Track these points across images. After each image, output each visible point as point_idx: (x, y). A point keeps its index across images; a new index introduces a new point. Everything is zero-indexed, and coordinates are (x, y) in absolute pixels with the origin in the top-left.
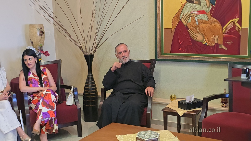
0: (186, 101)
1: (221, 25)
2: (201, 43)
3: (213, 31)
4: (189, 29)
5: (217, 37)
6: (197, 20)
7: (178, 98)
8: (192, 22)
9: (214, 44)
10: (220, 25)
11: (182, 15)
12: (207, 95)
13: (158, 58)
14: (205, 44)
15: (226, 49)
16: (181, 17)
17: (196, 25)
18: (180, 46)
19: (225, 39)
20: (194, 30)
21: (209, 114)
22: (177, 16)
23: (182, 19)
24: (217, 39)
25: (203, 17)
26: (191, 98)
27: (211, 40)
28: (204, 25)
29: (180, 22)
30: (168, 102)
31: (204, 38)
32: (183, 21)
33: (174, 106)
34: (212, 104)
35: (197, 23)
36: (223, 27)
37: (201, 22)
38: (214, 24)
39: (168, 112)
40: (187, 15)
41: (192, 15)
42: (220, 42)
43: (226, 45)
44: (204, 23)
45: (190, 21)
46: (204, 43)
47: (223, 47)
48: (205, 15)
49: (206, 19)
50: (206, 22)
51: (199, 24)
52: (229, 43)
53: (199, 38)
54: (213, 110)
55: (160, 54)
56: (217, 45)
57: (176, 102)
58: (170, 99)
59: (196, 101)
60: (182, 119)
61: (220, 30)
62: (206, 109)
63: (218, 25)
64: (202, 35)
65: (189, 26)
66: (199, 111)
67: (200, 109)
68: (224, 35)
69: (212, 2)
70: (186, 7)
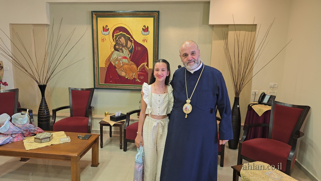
0: (116, 116)
2: (124, 77)
3: (131, 70)
4: (116, 68)
5: (134, 74)
6: (121, 63)
7: (110, 114)
8: (118, 64)
9: (132, 79)
10: (136, 67)
11: (111, 58)
12: (129, 111)
13: (96, 87)
15: (140, 81)
16: (111, 60)
17: (121, 66)
18: (111, 79)
19: (139, 75)
21: (131, 123)
22: (108, 59)
23: (112, 61)
25: (125, 61)
26: (119, 113)
27: (131, 76)
28: (126, 66)
29: (111, 64)
30: (103, 117)
31: (126, 74)
32: (112, 62)
33: (107, 120)
34: (132, 117)
35: (122, 64)
36: (138, 67)
37: (124, 64)
38: (132, 66)
39: (103, 124)
40: (115, 59)
41: (118, 59)
42: (136, 77)
43: (140, 79)
44: (127, 65)
45: (117, 63)
46: (126, 78)
47: (138, 80)
49: (127, 62)
50: (127, 64)
51: (123, 65)
52: (142, 78)
53: (123, 74)
54: (133, 120)
55: (97, 84)
56: (135, 79)
57: (109, 116)
58: (104, 115)
59: (122, 115)
60: (113, 128)
61: (136, 69)
62: (129, 120)
64: (125, 72)
65: (116, 66)
66: (124, 122)
67: (125, 120)
68: (138, 73)
69: (130, 51)
70: (115, 54)
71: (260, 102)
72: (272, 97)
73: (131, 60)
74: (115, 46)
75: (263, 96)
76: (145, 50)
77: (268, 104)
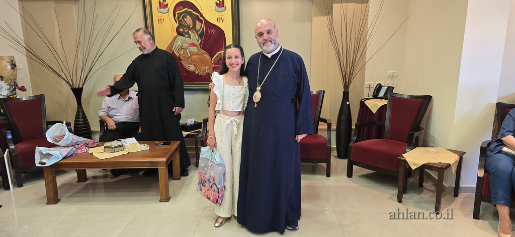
0: (188, 124)
1: (210, 56)
2: (194, 72)
4: (182, 60)
6: (188, 52)
8: (184, 54)
9: (205, 74)
11: (174, 47)
14: (198, 74)
16: (173, 49)
19: (214, 68)
20: (186, 61)
22: (169, 48)
24: (208, 69)
25: (194, 49)
26: (192, 121)
27: (202, 70)
28: (195, 57)
29: (173, 53)
31: (196, 68)
32: (175, 52)
35: (189, 54)
36: (212, 58)
37: (192, 54)
38: (204, 56)
40: (179, 48)
42: (210, 71)
44: (195, 55)
45: (182, 52)
48: (195, 48)
49: (196, 51)
50: (197, 54)
51: (191, 56)
53: (192, 68)
56: (208, 74)
59: (196, 124)
61: (210, 61)
63: (208, 57)
64: (194, 65)
65: (181, 57)
66: (200, 132)
68: (213, 65)
69: (201, 36)
70: (178, 40)
71: (376, 96)
72: (390, 89)
73: (202, 49)
74: (178, 28)
75: (379, 87)
76: (221, 33)
77: (384, 98)
